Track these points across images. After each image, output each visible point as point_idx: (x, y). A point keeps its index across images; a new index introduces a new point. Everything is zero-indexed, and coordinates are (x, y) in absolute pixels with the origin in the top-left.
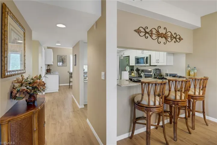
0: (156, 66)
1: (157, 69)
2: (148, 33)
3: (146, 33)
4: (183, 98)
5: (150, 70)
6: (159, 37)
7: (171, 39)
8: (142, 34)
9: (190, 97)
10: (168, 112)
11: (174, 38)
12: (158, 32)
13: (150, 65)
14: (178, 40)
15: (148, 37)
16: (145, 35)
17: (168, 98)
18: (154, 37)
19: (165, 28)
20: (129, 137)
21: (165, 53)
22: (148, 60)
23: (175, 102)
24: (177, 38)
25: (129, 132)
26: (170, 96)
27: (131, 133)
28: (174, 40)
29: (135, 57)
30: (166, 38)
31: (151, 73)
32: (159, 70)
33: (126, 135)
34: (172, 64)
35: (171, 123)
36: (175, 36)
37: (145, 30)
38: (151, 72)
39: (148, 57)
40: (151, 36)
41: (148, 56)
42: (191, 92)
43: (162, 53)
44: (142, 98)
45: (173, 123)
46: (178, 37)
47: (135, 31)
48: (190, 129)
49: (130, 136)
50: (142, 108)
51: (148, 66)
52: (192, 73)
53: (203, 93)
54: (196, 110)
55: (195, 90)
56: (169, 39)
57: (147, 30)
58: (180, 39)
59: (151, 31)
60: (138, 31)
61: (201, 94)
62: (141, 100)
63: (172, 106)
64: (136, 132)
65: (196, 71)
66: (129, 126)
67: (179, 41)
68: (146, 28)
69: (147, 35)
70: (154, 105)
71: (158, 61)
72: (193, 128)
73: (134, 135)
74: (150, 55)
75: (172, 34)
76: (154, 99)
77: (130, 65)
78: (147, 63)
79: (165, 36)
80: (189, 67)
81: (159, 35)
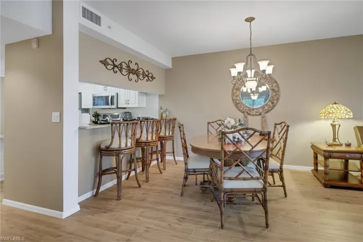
0: (125, 108)
1: (126, 112)
2: (116, 66)
3: (115, 66)
4: (154, 138)
5: (116, 114)
6: (130, 73)
7: (143, 77)
8: (110, 67)
9: (161, 139)
10: (140, 158)
11: (146, 76)
12: (128, 66)
13: (118, 108)
14: (150, 78)
15: (116, 71)
16: (113, 68)
17: (140, 141)
18: (124, 72)
19: (136, 64)
20: (93, 196)
21: (137, 92)
22: (114, 100)
23: (147, 143)
24: (149, 77)
25: (93, 189)
26: (142, 138)
27: (95, 190)
28: (146, 78)
29: (93, 95)
30: (138, 76)
31: (118, 118)
32: (130, 113)
33: (89, 195)
34: (144, 105)
35: (143, 170)
36: (147, 74)
37: (113, 62)
38: (118, 116)
39: (114, 96)
40: (121, 71)
41: (114, 94)
42: (162, 134)
43: (133, 92)
44: (112, 141)
45: (145, 171)
46: (150, 75)
47: (101, 61)
48: (162, 171)
49: (94, 194)
50: (112, 152)
51: (113, 109)
52: (164, 116)
53: (173, 133)
54: (167, 151)
55: (165, 131)
56: (141, 77)
57: (117, 63)
58: (153, 78)
59: (120, 64)
60: (104, 63)
61: (171, 134)
62: (111, 144)
63: (144, 149)
64: (102, 189)
65: (167, 113)
66: (93, 182)
67: (151, 80)
68: (115, 60)
69: (116, 69)
70: (126, 147)
71: (127, 102)
72: (164, 169)
73: (100, 191)
74: (117, 94)
75: (144, 72)
76: (125, 141)
77: (82, 107)
78: (112, 103)
79: (136, 72)
80: (161, 108)
81: (130, 71)
